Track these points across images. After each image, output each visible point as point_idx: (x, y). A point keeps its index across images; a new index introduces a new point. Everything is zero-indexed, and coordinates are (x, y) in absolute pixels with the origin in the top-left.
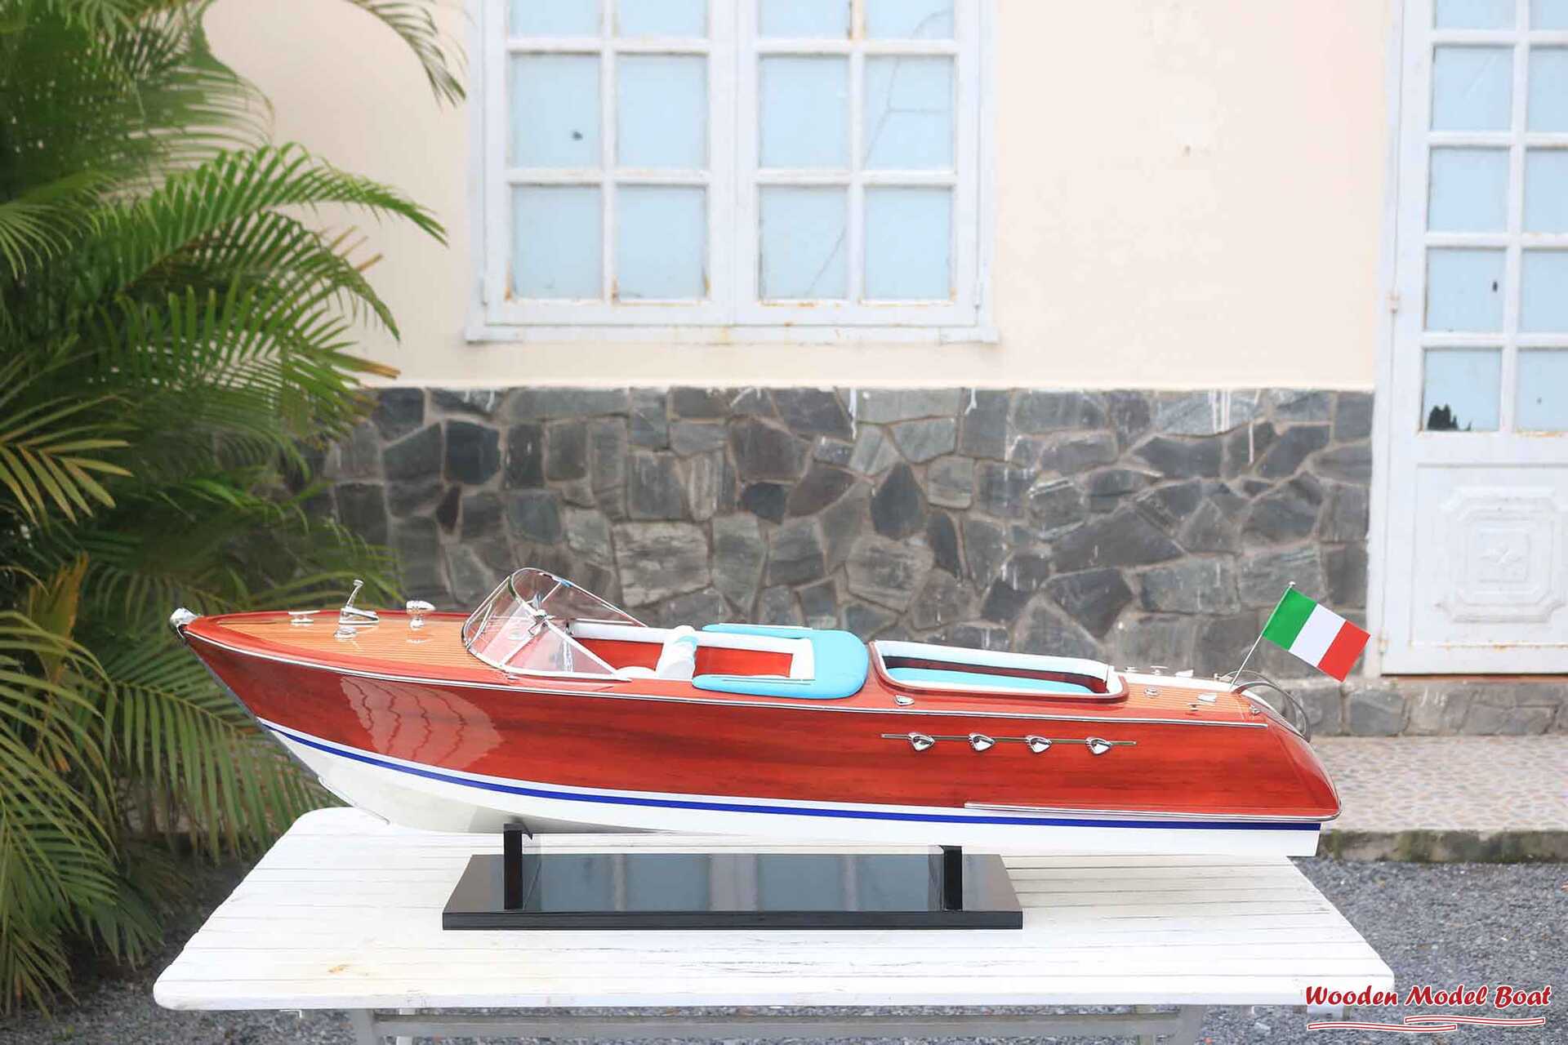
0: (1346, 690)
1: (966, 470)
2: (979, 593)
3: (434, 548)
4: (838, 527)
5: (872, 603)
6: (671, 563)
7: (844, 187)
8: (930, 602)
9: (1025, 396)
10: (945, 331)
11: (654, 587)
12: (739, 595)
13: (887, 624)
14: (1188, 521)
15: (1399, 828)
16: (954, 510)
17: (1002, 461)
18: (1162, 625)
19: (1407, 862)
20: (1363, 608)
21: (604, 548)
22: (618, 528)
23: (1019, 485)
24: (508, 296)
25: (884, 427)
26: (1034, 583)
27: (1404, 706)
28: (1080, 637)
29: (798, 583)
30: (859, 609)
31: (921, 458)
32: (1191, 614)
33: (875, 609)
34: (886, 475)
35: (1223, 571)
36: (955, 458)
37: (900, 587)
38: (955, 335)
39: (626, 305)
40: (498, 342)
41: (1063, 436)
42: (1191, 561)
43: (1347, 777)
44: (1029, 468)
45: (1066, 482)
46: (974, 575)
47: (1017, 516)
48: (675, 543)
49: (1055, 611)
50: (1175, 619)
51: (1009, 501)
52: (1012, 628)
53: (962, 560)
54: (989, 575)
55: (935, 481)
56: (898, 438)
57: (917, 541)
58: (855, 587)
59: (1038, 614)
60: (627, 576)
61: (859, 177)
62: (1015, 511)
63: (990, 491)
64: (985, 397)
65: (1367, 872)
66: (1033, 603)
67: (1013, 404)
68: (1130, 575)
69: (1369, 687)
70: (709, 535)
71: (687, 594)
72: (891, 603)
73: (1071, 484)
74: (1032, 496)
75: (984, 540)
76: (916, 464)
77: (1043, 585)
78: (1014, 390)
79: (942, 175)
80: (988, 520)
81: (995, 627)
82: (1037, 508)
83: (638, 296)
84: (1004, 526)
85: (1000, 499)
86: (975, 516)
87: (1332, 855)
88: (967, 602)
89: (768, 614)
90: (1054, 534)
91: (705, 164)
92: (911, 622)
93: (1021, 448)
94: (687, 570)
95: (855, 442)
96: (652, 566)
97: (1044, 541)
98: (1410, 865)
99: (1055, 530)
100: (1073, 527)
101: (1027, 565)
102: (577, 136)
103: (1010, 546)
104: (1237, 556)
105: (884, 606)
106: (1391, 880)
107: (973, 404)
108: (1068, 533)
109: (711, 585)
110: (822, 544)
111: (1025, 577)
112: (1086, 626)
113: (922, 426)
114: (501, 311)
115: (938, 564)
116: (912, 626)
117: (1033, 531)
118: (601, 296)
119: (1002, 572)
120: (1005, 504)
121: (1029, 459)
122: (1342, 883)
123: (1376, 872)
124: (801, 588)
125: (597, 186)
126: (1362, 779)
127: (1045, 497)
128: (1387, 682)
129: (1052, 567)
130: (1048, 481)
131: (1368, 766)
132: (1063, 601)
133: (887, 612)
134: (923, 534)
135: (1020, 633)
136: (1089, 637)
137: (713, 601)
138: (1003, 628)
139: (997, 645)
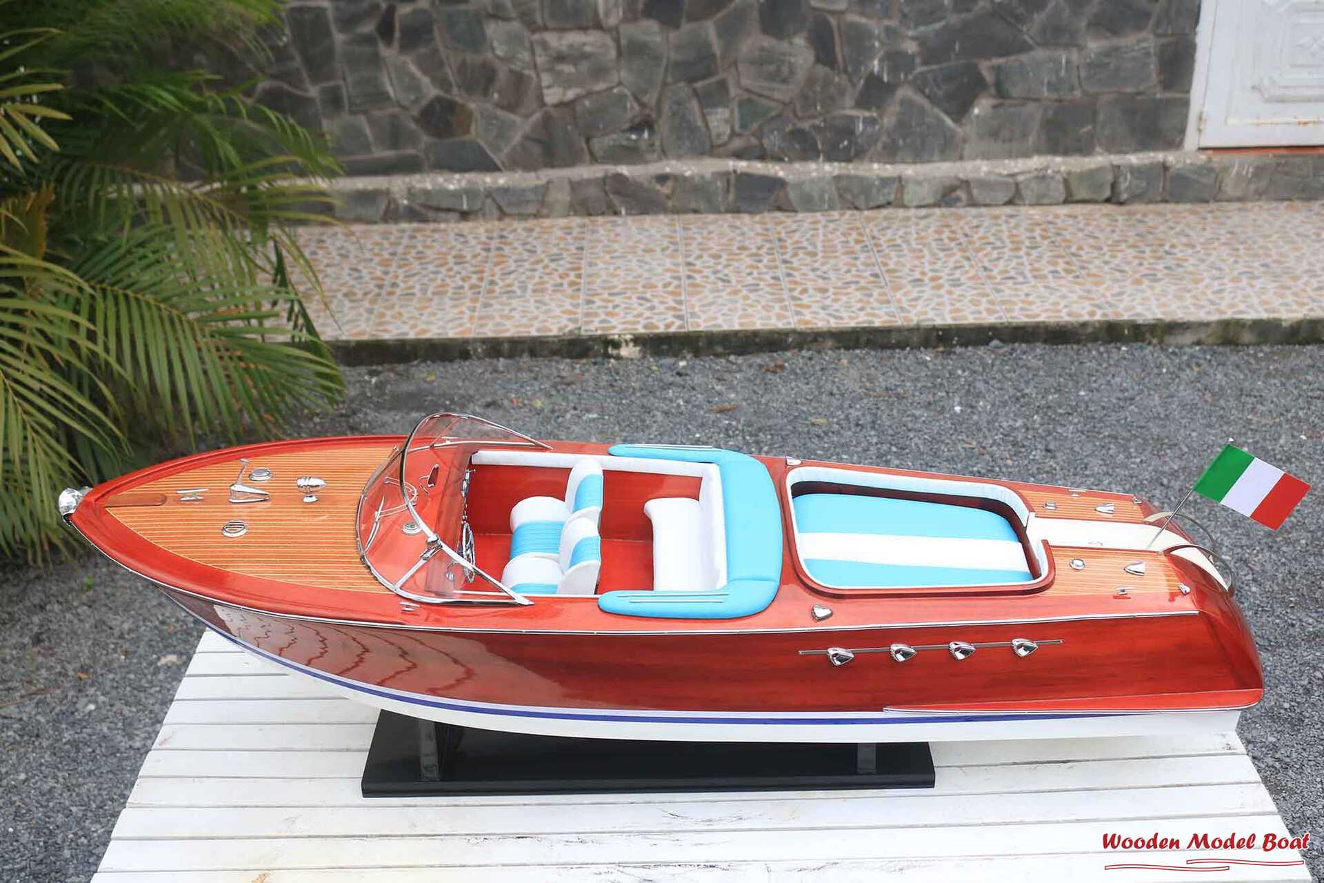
0: (1168, 164)
2: (854, 85)
3: (376, 60)
4: (729, 32)
5: (760, 95)
6: (585, 67)
8: (811, 94)
11: (570, 87)
12: (645, 92)
13: (773, 114)
14: (1040, 17)
15: (1214, 317)
16: (832, 12)
18: (1012, 110)
19: (1218, 345)
20: (1188, 91)
21: (524, 56)
22: (536, 37)
26: (902, 76)
27: (1217, 177)
28: (941, 122)
29: (695, 80)
30: (749, 101)
32: (1037, 100)
33: (763, 101)
35: (1068, 62)
37: (784, 81)
42: (1040, 54)
43: (1167, 253)
46: (849, 68)
47: (890, 17)
48: (588, 49)
49: (919, 99)
50: (1023, 105)
51: (882, 3)
52: (881, 115)
53: (839, 57)
54: (863, 69)
57: (800, 41)
58: (745, 82)
59: (905, 102)
60: (546, 78)
62: (887, 14)
65: (1185, 358)
66: (904, 92)
68: (986, 67)
69: (1188, 161)
70: (617, 40)
71: (598, 93)
72: (777, 95)
75: (859, 38)
77: (910, 77)
80: (863, 20)
81: (867, 114)
82: (906, 10)
84: (876, 26)
85: (873, 2)
86: (851, 17)
87: (1155, 341)
88: (842, 93)
89: (670, 108)
90: (921, 31)
92: (794, 112)
94: (600, 72)
96: (567, 68)
97: (912, 38)
98: (1221, 349)
99: (923, 28)
100: (937, 25)
101: (896, 60)
103: (881, 43)
104: (1081, 49)
105: (768, 98)
106: (1205, 365)
108: (933, 30)
109: (620, 84)
110: (716, 47)
111: (893, 70)
112: (947, 113)
115: (818, 60)
116: (796, 115)
117: (902, 29)
119: (874, 67)
120: (879, 6)
122: (1164, 370)
123: (1192, 356)
124: (699, 85)
126: (1180, 255)
128: (1203, 157)
129: (918, 60)
131: (1185, 240)
132: (927, 91)
133: (773, 104)
134: (805, 34)
135: (889, 120)
136: (949, 122)
137: (621, 98)
138: (875, 114)
139: (869, 129)
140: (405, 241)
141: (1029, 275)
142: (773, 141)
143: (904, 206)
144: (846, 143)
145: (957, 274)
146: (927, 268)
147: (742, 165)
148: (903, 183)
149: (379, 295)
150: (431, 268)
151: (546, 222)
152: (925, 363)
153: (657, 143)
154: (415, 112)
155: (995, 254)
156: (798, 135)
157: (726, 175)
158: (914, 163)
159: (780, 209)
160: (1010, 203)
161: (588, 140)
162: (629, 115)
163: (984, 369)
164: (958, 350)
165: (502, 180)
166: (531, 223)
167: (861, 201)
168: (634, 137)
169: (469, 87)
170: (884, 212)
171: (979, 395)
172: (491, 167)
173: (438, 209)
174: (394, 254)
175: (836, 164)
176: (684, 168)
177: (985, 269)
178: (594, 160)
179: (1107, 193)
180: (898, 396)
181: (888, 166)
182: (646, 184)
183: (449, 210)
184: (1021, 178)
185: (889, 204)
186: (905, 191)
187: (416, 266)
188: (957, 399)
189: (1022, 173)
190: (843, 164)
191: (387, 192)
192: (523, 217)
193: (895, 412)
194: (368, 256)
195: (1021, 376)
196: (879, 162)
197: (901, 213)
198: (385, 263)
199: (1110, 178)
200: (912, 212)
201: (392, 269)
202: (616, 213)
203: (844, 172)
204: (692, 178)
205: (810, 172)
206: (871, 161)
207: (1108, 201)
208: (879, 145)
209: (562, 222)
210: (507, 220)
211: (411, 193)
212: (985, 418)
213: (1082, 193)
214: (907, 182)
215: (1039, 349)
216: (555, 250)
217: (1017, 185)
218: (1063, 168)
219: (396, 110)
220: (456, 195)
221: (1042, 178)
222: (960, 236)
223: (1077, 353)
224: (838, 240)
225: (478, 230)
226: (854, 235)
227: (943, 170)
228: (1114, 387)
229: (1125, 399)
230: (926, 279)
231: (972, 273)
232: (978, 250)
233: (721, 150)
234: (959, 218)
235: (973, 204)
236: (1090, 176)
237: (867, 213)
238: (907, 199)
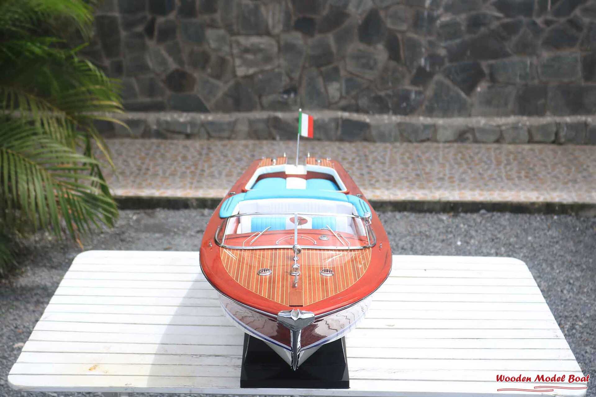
0: (588, 123)
2: (410, 72)
3: (143, 48)
4: (341, 40)
5: (357, 76)
6: (260, 56)
8: (386, 76)
11: (251, 67)
12: (293, 71)
13: (364, 87)
14: (515, 39)
16: (400, 32)
17: (424, 7)
18: (499, 89)
21: (226, 48)
22: (234, 38)
23: (432, 19)
26: (437, 68)
28: (458, 95)
29: (321, 66)
30: (351, 79)
31: (384, 5)
33: (359, 79)
34: (366, 14)
35: (531, 64)
36: (401, 7)
37: (371, 68)
42: (515, 58)
43: (584, 170)
44: (437, 11)
45: (455, 18)
46: (408, 63)
47: (430, 35)
48: (262, 46)
49: (447, 82)
50: (505, 87)
51: (427, 27)
52: (425, 90)
53: (402, 56)
54: (415, 63)
55: (390, 17)
57: (380, 47)
58: (349, 68)
59: (440, 84)
60: (238, 62)
62: (429, 33)
63: (417, 22)
65: (590, 223)
66: (438, 77)
68: (485, 65)
70: (278, 42)
71: (267, 71)
72: (367, 76)
73: (458, 19)
74: (438, 25)
75: (413, 46)
76: (382, 8)
77: (442, 69)
80: (416, 36)
81: (417, 89)
82: (440, 31)
84: (423, 40)
85: (422, 26)
86: (409, 35)
87: (573, 214)
88: (404, 76)
89: (307, 81)
90: (448, 44)
92: (376, 86)
94: (268, 59)
96: (250, 57)
97: (443, 47)
99: (449, 42)
100: (458, 41)
101: (434, 59)
103: (426, 49)
104: (538, 56)
105: (363, 78)
108: (455, 44)
109: (279, 66)
110: (334, 48)
111: (432, 65)
112: (463, 90)
115: (390, 58)
116: (377, 88)
117: (438, 42)
119: (421, 62)
120: (425, 28)
121: (438, 6)
122: (577, 229)
124: (323, 69)
126: (591, 171)
127: (444, 25)
129: (446, 60)
130: (445, 18)
132: (451, 77)
133: (364, 81)
134: (383, 43)
135: (429, 92)
136: (463, 95)
137: (280, 74)
138: (422, 89)
139: (418, 98)
140: (154, 148)
141: (504, 178)
142: (363, 102)
143: (436, 141)
144: (405, 104)
145: (464, 176)
146: (447, 172)
147: (346, 115)
148: (437, 128)
149: (139, 174)
150: (169, 162)
151: (234, 142)
152: (442, 221)
153: (299, 100)
154: (163, 77)
155: (486, 167)
156: (378, 99)
157: (336, 120)
158: (443, 117)
159: (366, 140)
160: (497, 141)
161: (260, 97)
162: (283, 83)
163: (476, 224)
164: (462, 214)
165: (210, 118)
166: (225, 142)
167: (412, 138)
168: (285, 96)
169: (194, 65)
170: (425, 144)
171: (472, 237)
172: (205, 110)
173: (174, 132)
174: (147, 154)
175: (399, 116)
177: (480, 174)
178: (263, 108)
179: (553, 138)
180: (427, 236)
181: (428, 119)
183: (179, 133)
184: (503, 128)
185: (428, 140)
186: (438, 132)
187: (160, 161)
188: (459, 239)
189: (504, 125)
190: (403, 117)
191: (145, 122)
192: (221, 138)
193: (424, 244)
194: (133, 154)
195: (496, 229)
196: (423, 116)
197: (435, 145)
198: (142, 159)
199: (554, 129)
200: (441, 145)
201: (147, 161)
202: (274, 139)
203: (403, 121)
205: (384, 120)
206: (419, 115)
207: (554, 142)
208: (424, 107)
209: (243, 142)
210: (212, 140)
211: (158, 123)
212: (474, 248)
213: (538, 137)
214: (439, 128)
215: (507, 215)
216: (239, 156)
217: (501, 132)
218: (528, 123)
219: (152, 75)
220: (184, 124)
221: (515, 127)
222: (467, 157)
223: (529, 218)
224: (398, 157)
225: (196, 144)
226: (408, 155)
227: (459, 121)
228: (548, 236)
229: (554, 242)
230: (446, 178)
231: (473, 175)
232: (476, 165)
233: (335, 106)
234: (467, 148)
235: (476, 141)
236: (543, 128)
237: (415, 144)
238: (438, 137)
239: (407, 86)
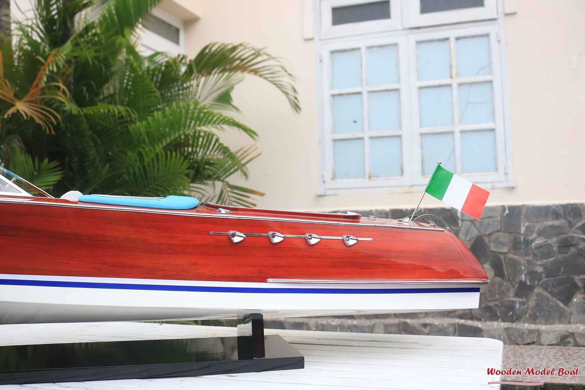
1: (504, 237)
2: (513, 286)
7: (452, 133)
8: (493, 290)
9: (528, 208)
10: (495, 184)
16: (502, 253)
17: (520, 233)
23: (528, 243)
24: (332, 179)
25: (472, 222)
26: (536, 282)
28: (557, 305)
31: (487, 233)
34: (473, 240)
36: (501, 234)
38: (498, 185)
39: (374, 180)
40: (329, 195)
41: (545, 223)
44: (531, 236)
45: (547, 241)
46: (511, 279)
47: (528, 256)
49: (546, 294)
51: (524, 249)
52: (528, 301)
53: (506, 274)
54: (517, 279)
55: (493, 242)
56: (477, 224)
57: (487, 266)
59: (539, 295)
61: (458, 128)
62: (526, 254)
63: (516, 246)
64: (512, 209)
66: (537, 290)
67: (524, 211)
68: (578, 279)
73: (550, 242)
74: (533, 247)
75: (514, 265)
76: (486, 236)
77: (540, 283)
78: (524, 206)
79: (490, 125)
80: (516, 257)
81: (521, 300)
82: (536, 252)
83: (378, 177)
84: (522, 260)
85: (520, 249)
86: (510, 256)
88: (508, 290)
90: (544, 262)
91: (400, 128)
93: (528, 228)
95: (461, 228)
97: (540, 265)
99: (545, 261)
100: (551, 259)
101: (532, 275)
102: (355, 122)
103: (525, 267)
107: (507, 211)
108: (550, 262)
111: (532, 280)
112: (560, 301)
113: (487, 221)
114: (331, 184)
115: (496, 275)
116: (487, 300)
117: (534, 261)
118: (365, 177)
119: (522, 278)
120: (522, 251)
121: (532, 232)
125: (362, 139)
127: (539, 247)
129: (543, 276)
130: (539, 241)
132: (549, 290)
134: (489, 263)
135: (532, 303)
136: (562, 305)
138: (524, 300)
139: (522, 307)
142: (477, 311)
143: (540, 344)
144: (511, 313)
147: (462, 321)
148: (540, 333)
156: (489, 309)
157: (454, 325)
158: (546, 324)
165: (355, 322)
167: (519, 341)
170: (531, 347)
175: (507, 323)
176: (435, 321)
178: (396, 316)
181: (533, 325)
182: (418, 328)
185: (534, 343)
186: (542, 337)
190: (510, 323)
196: (528, 323)
197: (539, 347)
200: (545, 347)
203: (510, 326)
204: (438, 325)
205: (494, 326)
206: (524, 322)
208: (528, 315)
211: (317, 325)
214: (542, 333)
220: (335, 327)
222: (567, 355)
227: (560, 327)
232: (574, 360)
233: (453, 314)
234: (568, 350)
235: (577, 345)
237: (522, 346)
238: (542, 340)
239: (511, 297)
